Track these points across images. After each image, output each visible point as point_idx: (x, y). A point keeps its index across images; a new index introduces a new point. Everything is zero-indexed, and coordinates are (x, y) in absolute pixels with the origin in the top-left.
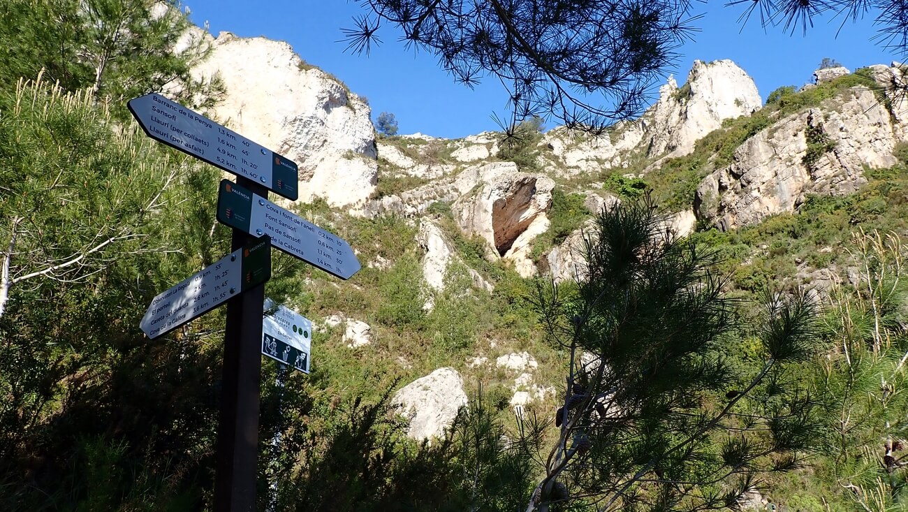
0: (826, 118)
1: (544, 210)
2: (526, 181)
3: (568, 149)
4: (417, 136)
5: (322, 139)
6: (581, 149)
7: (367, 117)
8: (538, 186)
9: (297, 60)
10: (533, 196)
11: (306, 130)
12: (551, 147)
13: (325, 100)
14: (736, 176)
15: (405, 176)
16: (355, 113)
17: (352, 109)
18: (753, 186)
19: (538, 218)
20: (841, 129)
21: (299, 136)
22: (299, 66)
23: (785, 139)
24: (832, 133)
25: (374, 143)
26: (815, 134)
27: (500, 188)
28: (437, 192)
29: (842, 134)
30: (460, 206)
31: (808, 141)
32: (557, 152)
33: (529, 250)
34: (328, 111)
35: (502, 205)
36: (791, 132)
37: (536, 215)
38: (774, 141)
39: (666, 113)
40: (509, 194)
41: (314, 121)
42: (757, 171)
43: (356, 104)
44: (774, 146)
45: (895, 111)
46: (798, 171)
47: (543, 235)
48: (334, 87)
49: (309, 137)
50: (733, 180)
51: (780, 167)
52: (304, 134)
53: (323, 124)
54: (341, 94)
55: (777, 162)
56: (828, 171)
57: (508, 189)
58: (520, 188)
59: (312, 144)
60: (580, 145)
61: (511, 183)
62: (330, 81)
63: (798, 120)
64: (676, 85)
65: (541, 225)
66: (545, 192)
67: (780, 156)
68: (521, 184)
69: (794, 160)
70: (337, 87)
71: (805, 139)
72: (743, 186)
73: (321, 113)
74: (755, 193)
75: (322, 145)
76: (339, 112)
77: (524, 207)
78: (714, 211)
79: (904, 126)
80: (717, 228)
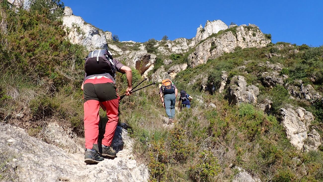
0: (216, 40)
1: (153, 64)
2: (147, 56)
3: (173, 46)
4: (130, 41)
5: (90, 43)
6: (177, 46)
7: (104, 37)
8: (151, 57)
9: (83, 22)
10: (149, 60)
11: (86, 41)
12: (168, 46)
13: (91, 33)
14: (195, 54)
15: (117, 54)
16: (101, 36)
17: (100, 35)
18: (198, 57)
19: (151, 66)
20: (219, 43)
21: (84, 43)
22: (84, 23)
23: (206, 45)
24: (217, 44)
25: (107, 45)
26: (213, 44)
27: (138, 57)
28: (123, 59)
29: (219, 44)
30: (127, 62)
31: (211, 46)
32: (169, 47)
33: (147, 74)
34: (92, 36)
35: (139, 62)
36: (208, 43)
37: (151, 65)
38: (204, 45)
39: (198, 36)
40: (142, 59)
41: (88, 39)
42: (199, 53)
43: (101, 34)
44: (204, 47)
45: (238, 38)
46: (208, 53)
47: (151, 70)
48: (94, 29)
49: (87, 43)
50: (195, 55)
51: (205, 52)
52: (85, 42)
53: (91, 39)
54: (96, 31)
55: (204, 51)
56: (214, 53)
57: (141, 58)
58: (145, 58)
59: (88, 45)
60: (177, 45)
61: (142, 56)
62: (93, 27)
63: (210, 40)
64: (202, 28)
65: (151, 68)
66: (153, 59)
67: (205, 49)
68: (145, 56)
69: (208, 50)
70: (95, 29)
71: (211, 45)
72: (196, 57)
73: (90, 36)
74: (199, 59)
75: (91, 45)
76: (96, 36)
77: (147, 63)
78: (191, 63)
79: (239, 42)
80: (191, 68)
